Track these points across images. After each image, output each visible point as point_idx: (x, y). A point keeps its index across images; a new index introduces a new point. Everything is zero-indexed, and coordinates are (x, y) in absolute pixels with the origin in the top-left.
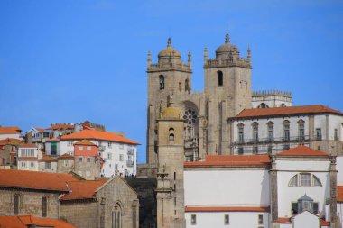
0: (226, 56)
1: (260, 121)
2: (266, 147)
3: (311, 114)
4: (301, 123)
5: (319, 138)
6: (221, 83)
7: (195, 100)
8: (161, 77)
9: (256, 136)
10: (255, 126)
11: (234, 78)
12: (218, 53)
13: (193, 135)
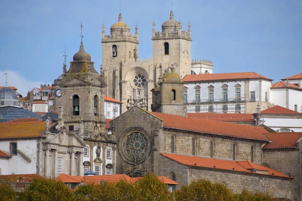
0: (172, 30)
1: (202, 85)
2: (207, 107)
3: (247, 80)
4: (238, 88)
5: (253, 99)
6: (167, 52)
7: (145, 66)
8: (114, 46)
9: (198, 97)
10: (198, 89)
11: (179, 49)
12: (163, 28)
13: (142, 96)
